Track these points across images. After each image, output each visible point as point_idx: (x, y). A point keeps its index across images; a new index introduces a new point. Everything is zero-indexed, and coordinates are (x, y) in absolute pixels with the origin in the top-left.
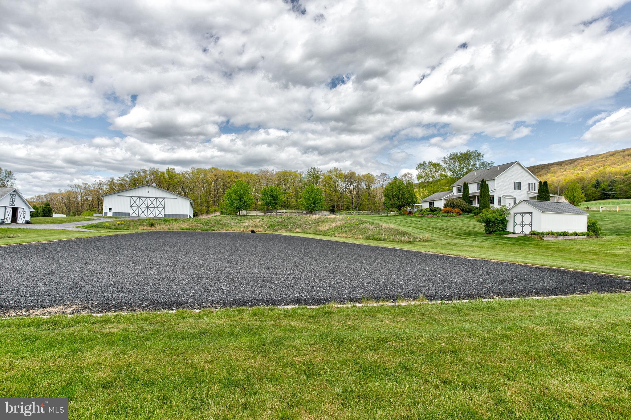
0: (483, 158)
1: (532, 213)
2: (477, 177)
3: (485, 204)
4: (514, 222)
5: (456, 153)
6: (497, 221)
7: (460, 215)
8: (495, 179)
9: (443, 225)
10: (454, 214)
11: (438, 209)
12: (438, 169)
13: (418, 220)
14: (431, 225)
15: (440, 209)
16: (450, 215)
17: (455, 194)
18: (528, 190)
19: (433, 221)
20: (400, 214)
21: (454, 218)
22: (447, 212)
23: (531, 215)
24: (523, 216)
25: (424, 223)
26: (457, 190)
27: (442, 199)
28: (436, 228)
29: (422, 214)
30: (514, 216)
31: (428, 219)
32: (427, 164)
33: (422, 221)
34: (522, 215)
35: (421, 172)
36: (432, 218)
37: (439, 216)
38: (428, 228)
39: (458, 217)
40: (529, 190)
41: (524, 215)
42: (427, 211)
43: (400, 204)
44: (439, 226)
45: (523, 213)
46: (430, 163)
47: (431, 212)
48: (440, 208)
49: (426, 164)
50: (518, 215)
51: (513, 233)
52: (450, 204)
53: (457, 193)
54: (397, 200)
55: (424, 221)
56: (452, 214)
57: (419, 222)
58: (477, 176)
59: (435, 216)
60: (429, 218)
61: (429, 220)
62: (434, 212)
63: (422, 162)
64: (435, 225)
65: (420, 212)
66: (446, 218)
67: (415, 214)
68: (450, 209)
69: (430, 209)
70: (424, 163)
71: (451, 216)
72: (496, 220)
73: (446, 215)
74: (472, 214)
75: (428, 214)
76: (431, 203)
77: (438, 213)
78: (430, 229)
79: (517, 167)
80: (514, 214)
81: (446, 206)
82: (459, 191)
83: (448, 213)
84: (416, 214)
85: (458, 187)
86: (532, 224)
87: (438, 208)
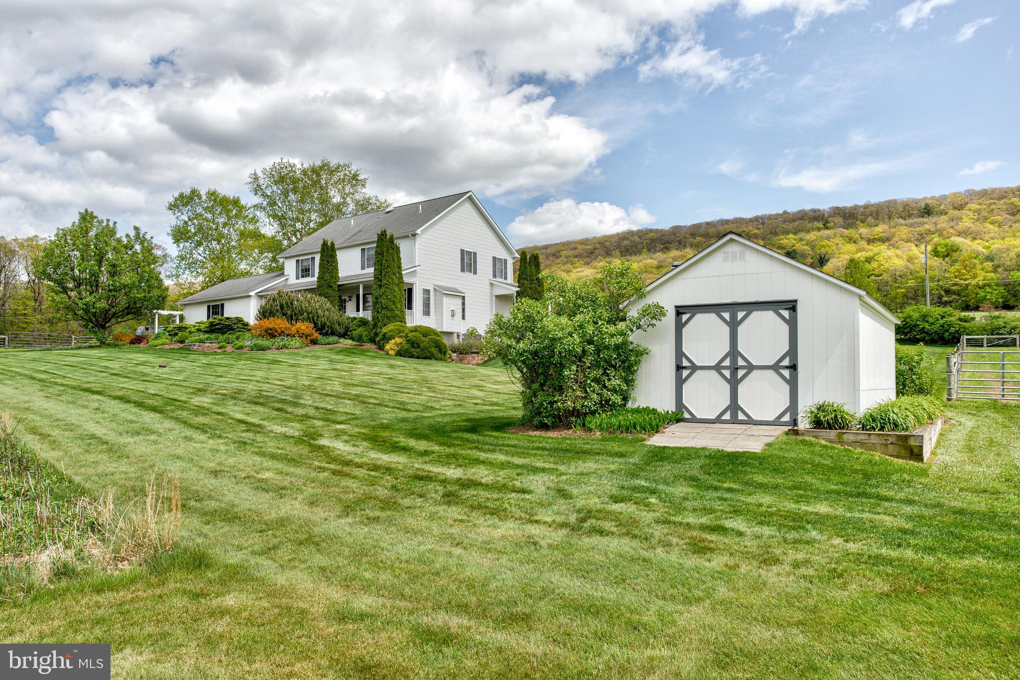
0: (364, 190)
1: (792, 306)
2: (359, 232)
3: (392, 310)
4: (680, 354)
5: (290, 165)
6: (598, 351)
7: (314, 342)
8: (414, 235)
9: (266, 380)
10: (296, 342)
11: (237, 326)
12: (236, 216)
13: (162, 361)
14: (211, 379)
15: (247, 325)
16: (279, 342)
17: (292, 280)
18: (491, 277)
19: (219, 365)
20: (102, 344)
21: (297, 354)
22: (271, 334)
23: (786, 314)
24: (734, 325)
25: (180, 372)
26: (297, 267)
27: (252, 293)
28: (236, 396)
29: (182, 342)
30: (679, 327)
31: (201, 357)
32: (204, 197)
33: (176, 364)
34: (726, 316)
35: (186, 223)
36: (215, 353)
37: (241, 348)
38: (197, 400)
39: (307, 349)
40: (495, 276)
41: (740, 315)
42: (199, 330)
43: (103, 304)
44: (251, 387)
45: (733, 307)
46: (212, 194)
47: (213, 336)
48: (246, 320)
49: (200, 197)
50: (700, 317)
51: (676, 418)
52: (282, 307)
53: (297, 278)
54: (91, 293)
55: (183, 364)
56: (286, 341)
57: (161, 370)
58: (358, 229)
59: (229, 348)
60: (205, 354)
61: (204, 360)
62: (224, 333)
63: (187, 191)
64: (227, 383)
65: (176, 334)
66: (270, 355)
67: (156, 342)
68: (279, 323)
69: (212, 325)
70: (194, 193)
71: (285, 347)
72: (591, 348)
73: (266, 342)
74: (350, 342)
75: (202, 341)
76: (216, 309)
77: (237, 338)
78: (205, 400)
79: (468, 207)
80: (680, 311)
81: (264, 314)
82: (305, 272)
83: (273, 336)
84: (160, 341)
85: (300, 258)
86: (793, 367)
87: (239, 320)
